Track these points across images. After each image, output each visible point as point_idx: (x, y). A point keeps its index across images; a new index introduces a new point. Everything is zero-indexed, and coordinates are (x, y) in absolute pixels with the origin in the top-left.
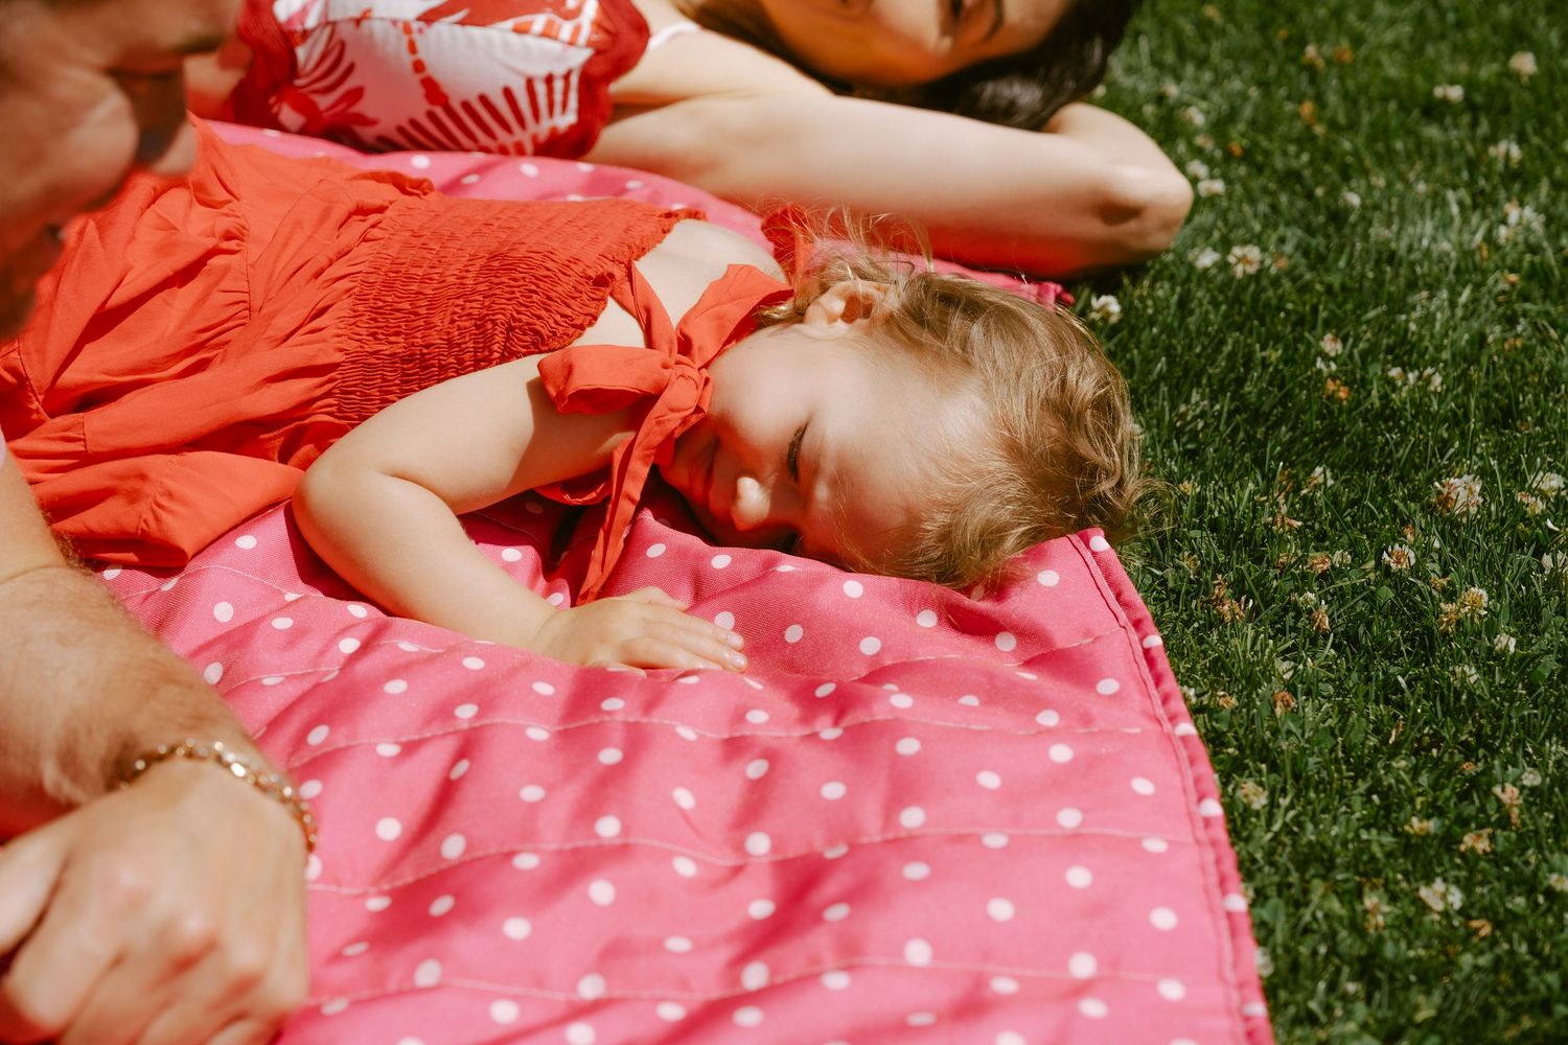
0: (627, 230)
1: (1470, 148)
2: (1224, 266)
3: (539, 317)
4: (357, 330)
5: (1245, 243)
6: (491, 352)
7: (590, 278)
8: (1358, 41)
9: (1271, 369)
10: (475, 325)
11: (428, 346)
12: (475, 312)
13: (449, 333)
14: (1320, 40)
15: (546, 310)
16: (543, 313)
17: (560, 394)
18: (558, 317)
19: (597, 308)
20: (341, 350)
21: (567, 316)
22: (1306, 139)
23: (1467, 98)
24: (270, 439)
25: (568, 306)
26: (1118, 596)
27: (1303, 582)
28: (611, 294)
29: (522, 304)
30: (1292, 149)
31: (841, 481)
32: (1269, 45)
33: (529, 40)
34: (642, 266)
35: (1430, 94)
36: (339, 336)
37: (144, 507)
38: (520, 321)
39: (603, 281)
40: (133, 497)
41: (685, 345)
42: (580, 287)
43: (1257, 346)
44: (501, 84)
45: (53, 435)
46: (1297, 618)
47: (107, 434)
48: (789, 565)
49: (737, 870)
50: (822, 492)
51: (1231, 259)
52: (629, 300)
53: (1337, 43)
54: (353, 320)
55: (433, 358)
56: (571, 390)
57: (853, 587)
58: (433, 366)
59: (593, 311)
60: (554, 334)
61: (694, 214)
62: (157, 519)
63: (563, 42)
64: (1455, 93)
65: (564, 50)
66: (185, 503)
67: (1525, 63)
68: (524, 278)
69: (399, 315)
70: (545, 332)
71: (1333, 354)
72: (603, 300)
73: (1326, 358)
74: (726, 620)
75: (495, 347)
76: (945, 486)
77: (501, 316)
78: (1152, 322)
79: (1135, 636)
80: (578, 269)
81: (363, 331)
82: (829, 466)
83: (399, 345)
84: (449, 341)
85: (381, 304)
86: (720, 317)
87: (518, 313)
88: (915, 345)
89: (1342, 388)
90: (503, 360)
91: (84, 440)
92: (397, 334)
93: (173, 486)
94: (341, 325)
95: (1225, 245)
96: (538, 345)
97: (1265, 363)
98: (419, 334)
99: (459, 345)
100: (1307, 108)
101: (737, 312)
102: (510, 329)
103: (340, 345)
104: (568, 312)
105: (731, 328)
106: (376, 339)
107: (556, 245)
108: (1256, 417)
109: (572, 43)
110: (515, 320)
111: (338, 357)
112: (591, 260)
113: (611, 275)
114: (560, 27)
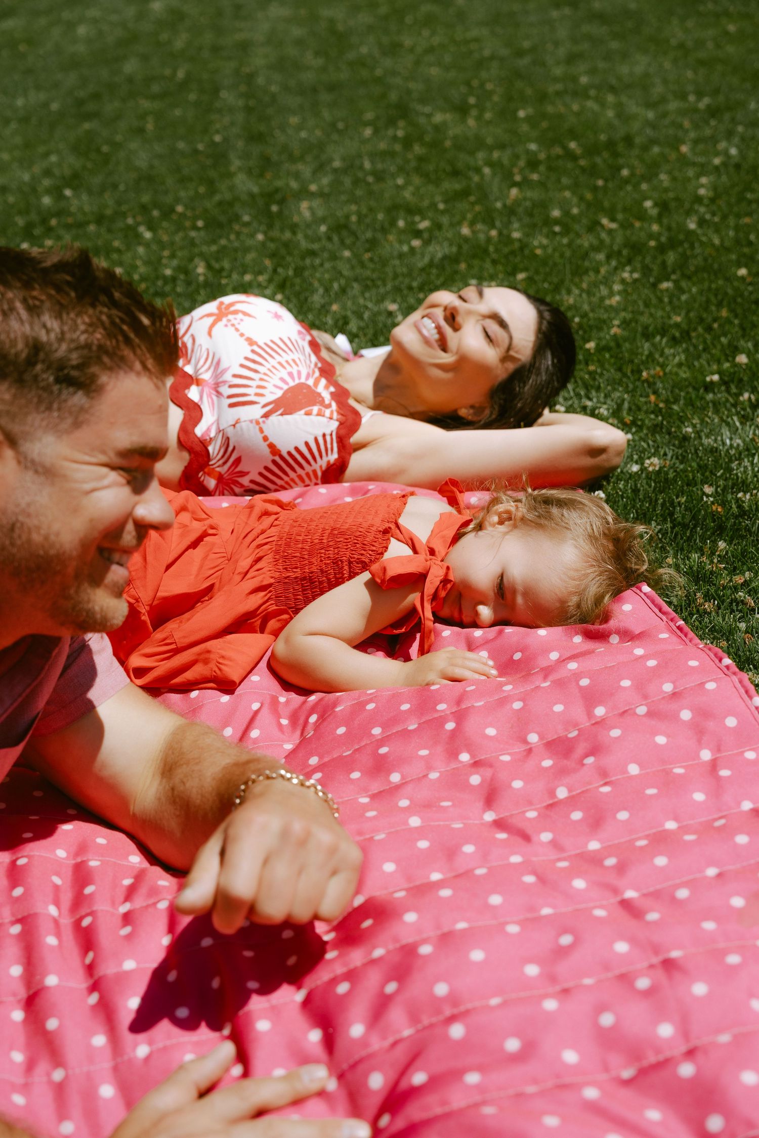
0: (388, 506)
1: (731, 400)
2: (643, 469)
3: (362, 555)
4: (278, 567)
5: (649, 458)
6: (343, 574)
7: (380, 531)
8: (663, 366)
9: (683, 506)
10: (333, 562)
11: (312, 573)
12: (332, 556)
13: (320, 567)
14: (647, 369)
15: (365, 550)
16: (363, 552)
17: (383, 581)
18: (370, 552)
19: (387, 543)
20: (272, 577)
21: (374, 551)
22: (657, 411)
23: (721, 378)
24: (256, 621)
25: (373, 546)
26: (660, 610)
27: (736, 589)
28: (392, 536)
29: (353, 550)
30: (652, 416)
31: (526, 594)
32: (625, 375)
33: (311, 417)
34: (401, 521)
35: (705, 381)
36: (270, 571)
37: (212, 665)
38: (354, 558)
39: (386, 531)
40: (206, 662)
41: (432, 552)
42: (377, 536)
43: (675, 497)
44: (304, 440)
45: (160, 644)
46: (737, 605)
47: (184, 637)
48: (509, 630)
49: (530, 751)
50: (520, 600)
51: (646, 465)
52: (401, 537)
53: (655, 369)
54: (275, 563)
55: (315, 578)
56: (388, 578)
57: (542, 632)
58: (316, 582)
59: (385, 545)
60: (371, 560)
61: (412, 494)
62: (220, 669)
63: (327, 418)
64: (716, 378)
65: (328, 422)
66: (230, 659)
67: (742, 359)
68: (350, 538)
69: (295, 559)
70: (367, 560)
71: (710, 493)
72: (389, 539)
73: (708, 496)
74: (484, 654)
75: (345, 572)
76: (572, 585)
77: (344, 558)
78: (622, 497)
79: (672, 624)
80: (374, 529)
81: (281, 567)
82: (520, 588)
83: (298, 573)
84: (322, 570)
85: (286, 554)
86: (443, 537)
87: (352, 554)
88: (539, 526)
89: (718, 507)
90: (350, 577)
91: (175, 643)
92: (296, 568)
93: (223, 653)
94: (270, 566)
95: (640, 461)
96: (365, 567)
97: (679, 504)
98: (307, 567)
99: (326, 571)
100: (653, 398)
101: (451, 533)
102: (350, 563)
103: (271, 575)
104: (374, 548)
105: (450, 541)
106: (287, 571)
107: (361, 520)
108: (685, 526)
109: (331, 418)
110: (352, 558)
111: (272, 581)
112: (379, 524)
113: (390, 528)
114: (324, 412)
